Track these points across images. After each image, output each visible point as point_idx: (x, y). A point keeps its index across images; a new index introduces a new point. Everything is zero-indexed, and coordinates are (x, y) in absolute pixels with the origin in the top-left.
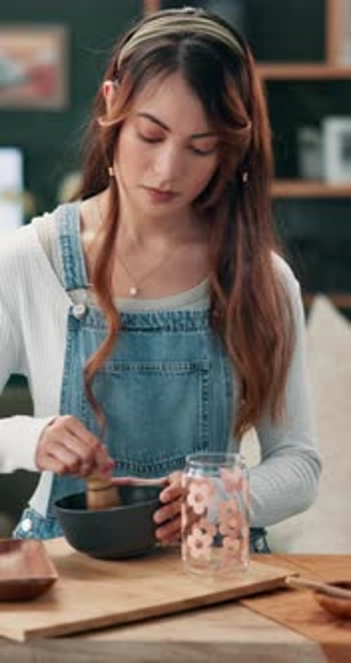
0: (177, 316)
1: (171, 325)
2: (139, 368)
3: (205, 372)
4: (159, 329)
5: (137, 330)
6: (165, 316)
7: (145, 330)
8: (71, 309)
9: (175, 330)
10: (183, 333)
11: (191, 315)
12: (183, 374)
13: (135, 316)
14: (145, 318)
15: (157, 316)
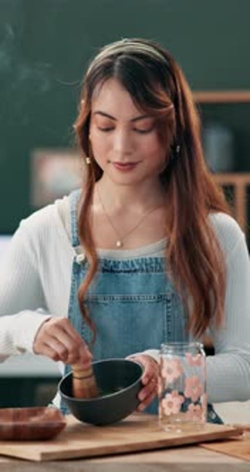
0: (148, 261)
1: (144, 267)
2: (120, 299)
3: (168, 301)
4: (135, 271)
5: (119, 272)
6: (140, 261)
7: (125, 272)
8: (75, 258)
9: (147, 271)
10: (153, 274)
11: (159, 260)
12: (153, 303)
13: (119, 262)
14: (125, 264)
15: (134, 262)
